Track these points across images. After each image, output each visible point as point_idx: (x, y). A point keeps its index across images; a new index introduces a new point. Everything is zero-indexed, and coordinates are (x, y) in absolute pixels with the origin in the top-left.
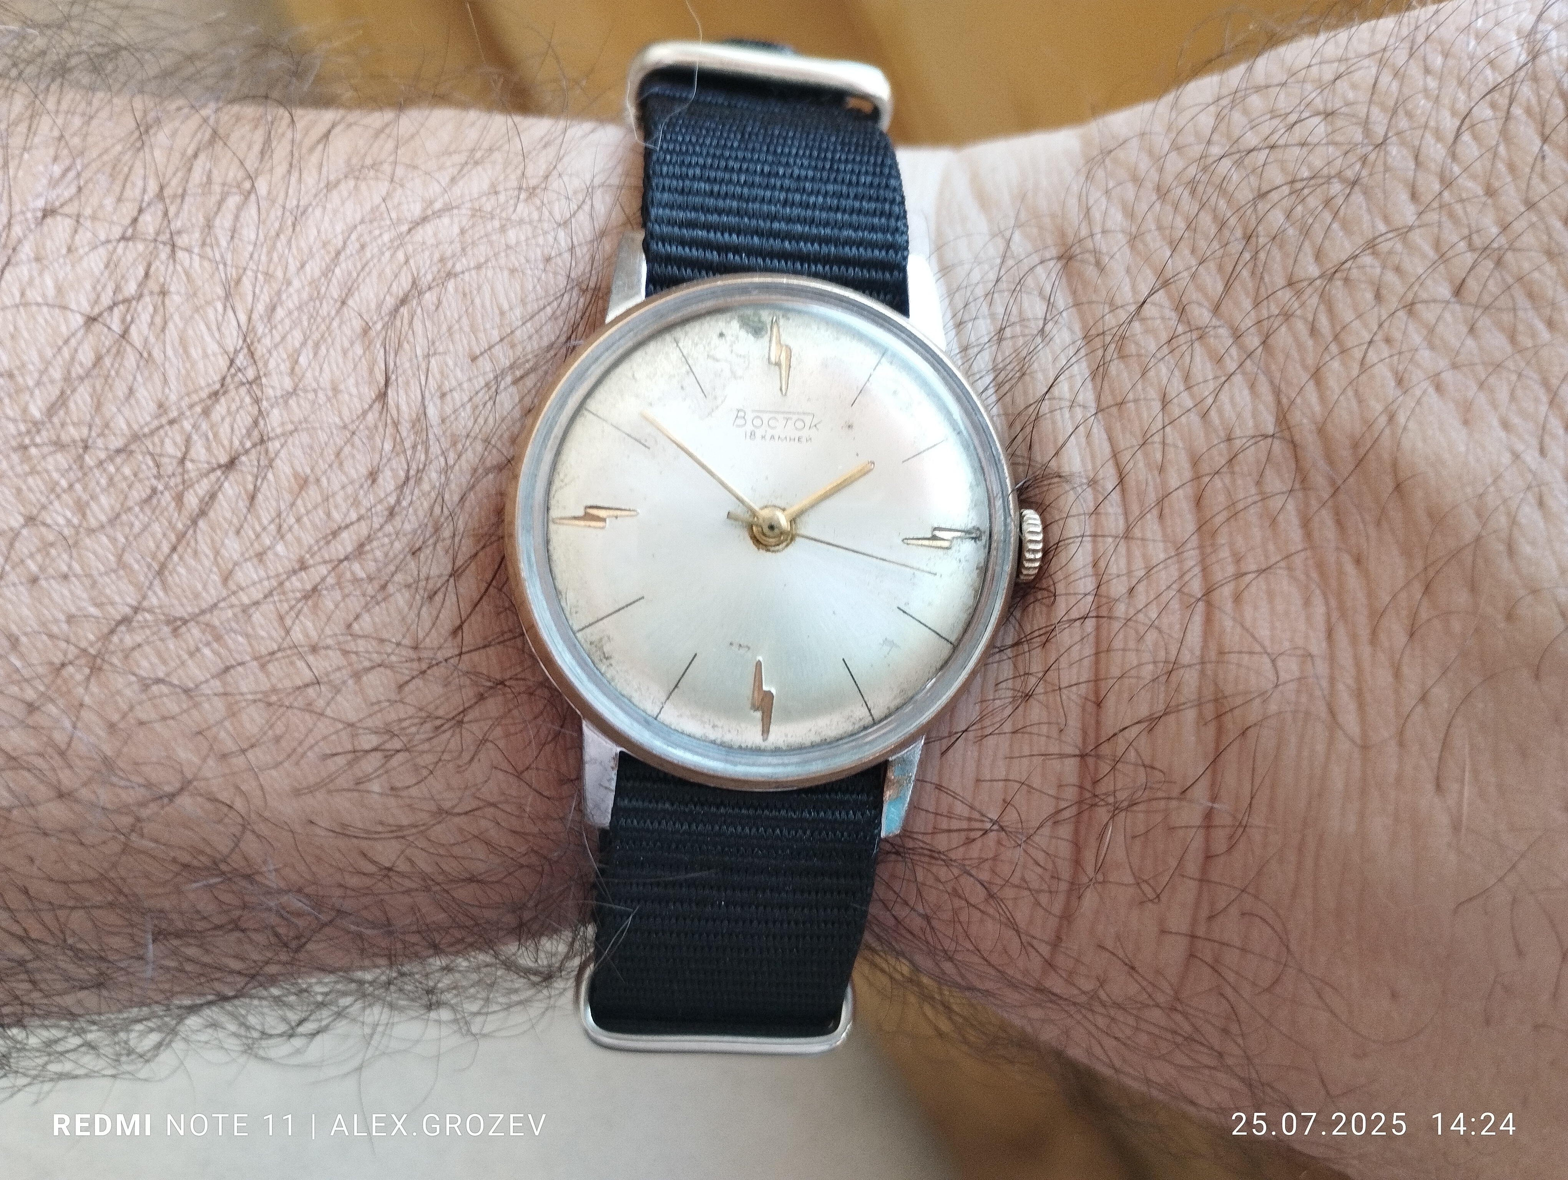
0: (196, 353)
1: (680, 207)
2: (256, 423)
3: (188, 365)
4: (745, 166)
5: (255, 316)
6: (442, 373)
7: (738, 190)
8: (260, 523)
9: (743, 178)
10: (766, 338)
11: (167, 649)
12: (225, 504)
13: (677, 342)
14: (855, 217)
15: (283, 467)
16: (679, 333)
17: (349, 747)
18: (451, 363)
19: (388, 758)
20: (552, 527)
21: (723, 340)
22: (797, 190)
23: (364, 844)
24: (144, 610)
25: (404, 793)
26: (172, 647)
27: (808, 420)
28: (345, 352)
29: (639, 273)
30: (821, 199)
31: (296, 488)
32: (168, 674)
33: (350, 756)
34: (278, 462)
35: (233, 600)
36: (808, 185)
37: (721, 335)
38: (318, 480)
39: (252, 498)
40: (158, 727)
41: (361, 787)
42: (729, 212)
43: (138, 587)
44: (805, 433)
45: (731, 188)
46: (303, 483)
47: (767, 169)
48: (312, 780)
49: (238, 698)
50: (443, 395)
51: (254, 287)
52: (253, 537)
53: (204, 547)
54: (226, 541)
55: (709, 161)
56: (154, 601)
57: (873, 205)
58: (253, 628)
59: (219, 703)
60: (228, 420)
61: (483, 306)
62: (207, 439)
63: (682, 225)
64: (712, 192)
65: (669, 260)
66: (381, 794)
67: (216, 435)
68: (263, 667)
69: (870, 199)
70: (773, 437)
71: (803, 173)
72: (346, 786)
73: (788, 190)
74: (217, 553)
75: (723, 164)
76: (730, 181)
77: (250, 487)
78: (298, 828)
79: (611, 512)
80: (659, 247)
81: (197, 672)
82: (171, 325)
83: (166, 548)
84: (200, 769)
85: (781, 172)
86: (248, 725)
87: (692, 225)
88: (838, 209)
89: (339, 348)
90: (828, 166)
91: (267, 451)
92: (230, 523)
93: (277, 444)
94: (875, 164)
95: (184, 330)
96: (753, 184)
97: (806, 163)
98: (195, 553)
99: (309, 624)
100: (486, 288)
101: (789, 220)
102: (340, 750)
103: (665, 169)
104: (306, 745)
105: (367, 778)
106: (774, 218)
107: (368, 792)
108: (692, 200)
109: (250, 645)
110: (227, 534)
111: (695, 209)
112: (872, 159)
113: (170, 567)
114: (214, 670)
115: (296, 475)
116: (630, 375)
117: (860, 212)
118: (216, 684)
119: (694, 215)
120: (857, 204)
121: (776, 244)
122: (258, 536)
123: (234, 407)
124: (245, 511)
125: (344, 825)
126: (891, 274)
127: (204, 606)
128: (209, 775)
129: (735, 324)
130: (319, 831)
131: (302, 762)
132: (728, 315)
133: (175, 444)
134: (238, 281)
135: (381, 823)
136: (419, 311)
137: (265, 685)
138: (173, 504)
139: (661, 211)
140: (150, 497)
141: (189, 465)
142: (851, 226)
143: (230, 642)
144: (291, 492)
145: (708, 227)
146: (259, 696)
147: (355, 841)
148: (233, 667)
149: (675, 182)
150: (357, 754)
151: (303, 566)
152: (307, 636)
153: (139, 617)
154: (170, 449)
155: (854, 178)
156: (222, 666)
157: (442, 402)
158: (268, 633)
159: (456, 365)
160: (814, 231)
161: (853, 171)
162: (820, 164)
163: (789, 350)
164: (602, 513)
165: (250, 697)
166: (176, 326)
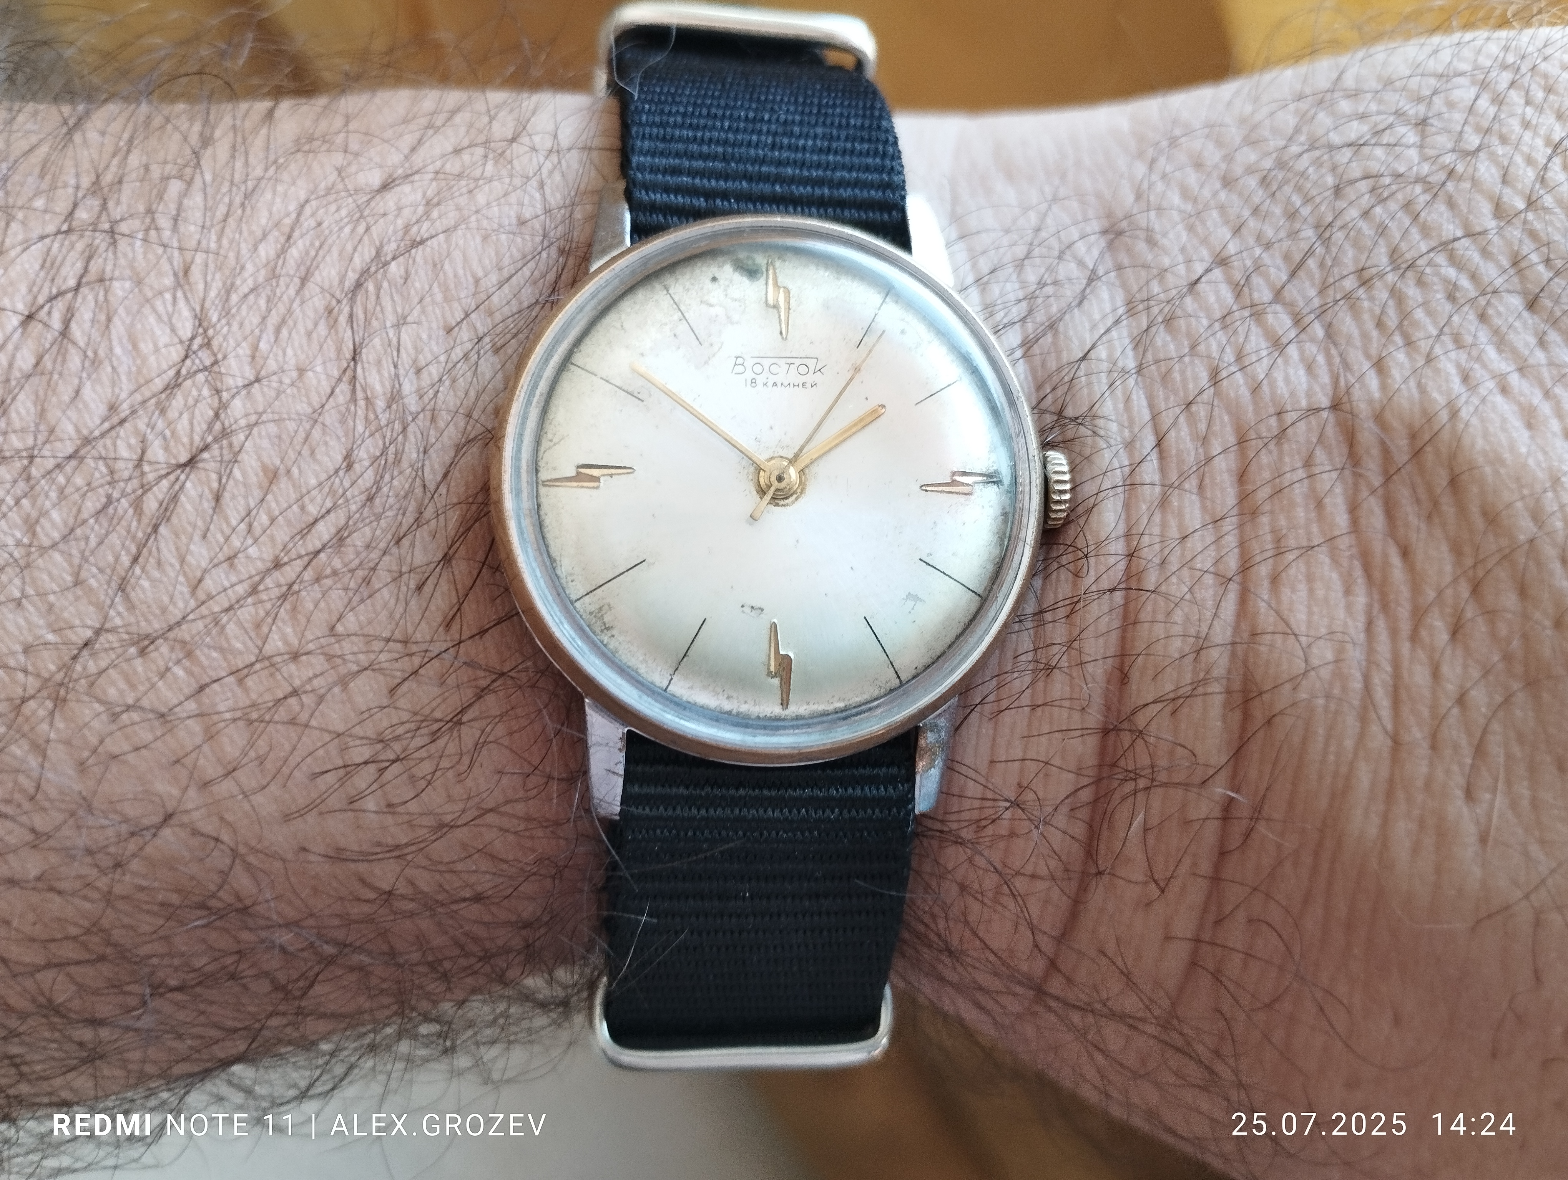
0: (146, 347)
1: (662, 154)
2: (217, 415)
3: (139, 362)
4: (728, 113)
5: (208, 304)
6: (416, 348)
7: (723, 135)
8: (228, 523)
9: (727, 124)
10: (762, 281)
11: (135, 673)
12: (189, 507)
13: (667, 289)
14: (847, 158)
15: (249, 461)
16: (669, 280)
17: (340, 763)
18: (425, 336)
19: (382, 770)
20: (543, 490)
21: (716, 285)
22: (784, 134)
23: (362, 867)
24: (108, 631)
25: (401, 809)
26: (140, 669)
27: (811, 363)
28: (309, 334)
29: (622, 222)
30: (810, 143)
31: (266, 483)
32: (138, 700)
33: (342, 772)
34: (243, 457)
35: (204, 610)
36: (796, 129)
37: (714, 279)
38: (289, 471)
39: (218, 498)
40: (131, 758)
41: (355, 806)
42: (715, 157)
43: (99, 606)
44: (809, 379)
45: (716, 134)
46: (272, 476)
47: (751, 115)
48: (302, 802)
49: (216, 718)
50: (419, 371)
51: (205, 275)
52: (222, 540)
53: (168, 554)
54: (192, 547)
55: (690, 109)
56: (118, 622)
57: (866, 146)
58: (228, 640)
59: (195, 726)
60: (185, 416)
61: (456, 275)
62: (165, 438)
63: (665, 171)
64: (695, 138)
65: (653, 208)
66: (376, 812)
67: (173, 433)
68: (241, 682)
69: (862, 140)
70: (775, 384)
71: (790, 118)
72: (337, 807)
73: (775, 134)
74: (182, 561)
75: (705, 111)
76: (714, 127)
77: (215, 485)
78: (290, 856)
79: (606, 471)
80: (642, 195)
81: (169, 694)
82: (116, 321)
83: (126, 560)
84: (180, 802)
85: (767, 117)
86: (229, 749)
87: (675, 171)
88: (829, 150)
89: (302, 331)
90: (815, 111)
91: (231, 445)
92: (195, 526)
93: (242, 437)
94: (864, 107)
95: (132, 325)
96: (737, 130)
97: (792, 108)
98: (159, 563)
99: (289, 630)
100: (457, 256)
101: (779, 163)
102: (330, 767)
103: (644, 117)
104: (292, 762)
105: (360, 796)
106: (763, 161)
107: (364, 811)
108: (674, 146)
109: (226, 659)
110: (191, 538)
111: (678, 155)
112: (861, 104)
113: (133, 581)
114: (187, 691)
115: (265, 468)
116: (618, 325)
117: (852, 152)
118: (191, 706)
119: (677, 161)
120: (849, 145)
121: (766, 188)
122: (227, 539)
123: (191, 401)
124: (210, 511)
125: (339, 850)
126: (890, 214)
127: (173, 621)
128: (190, 806)
129: (728, 269)
130: (312, 858)
131: (290, 783)
132: (720, 259)
133: (130, 446)
134: (186, 271)
135: (378, 844)
136: (385, 284)
137: (244, 701)
138: (131, 511)
139: (642, 159)
140: (105, 507)
141: (146, 468)
142: (844, 167)
143: (203, 659)
144: (260, 487)
145: (693, 173)
146: (239, 714)
147: (352, 865)
148: (207, 685)
149: (655, 130)
150: (348, 769)
151: (277, 565)
152: (286, 642)
153: (102, 639)
154: (124, 452)
155: (844, 121)
156: (195, 686)
157: (418, 378)
158: (244, 644)
159: (430, 337)
160: (806, 173)
161: (842, 115)
162: (807, 110)
163: (787, 292)
164: (595, 472)
165: (228, 716)
166: (123, 323)
